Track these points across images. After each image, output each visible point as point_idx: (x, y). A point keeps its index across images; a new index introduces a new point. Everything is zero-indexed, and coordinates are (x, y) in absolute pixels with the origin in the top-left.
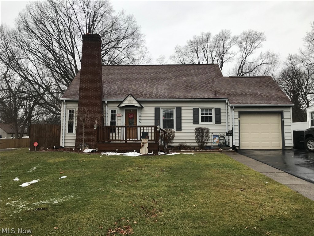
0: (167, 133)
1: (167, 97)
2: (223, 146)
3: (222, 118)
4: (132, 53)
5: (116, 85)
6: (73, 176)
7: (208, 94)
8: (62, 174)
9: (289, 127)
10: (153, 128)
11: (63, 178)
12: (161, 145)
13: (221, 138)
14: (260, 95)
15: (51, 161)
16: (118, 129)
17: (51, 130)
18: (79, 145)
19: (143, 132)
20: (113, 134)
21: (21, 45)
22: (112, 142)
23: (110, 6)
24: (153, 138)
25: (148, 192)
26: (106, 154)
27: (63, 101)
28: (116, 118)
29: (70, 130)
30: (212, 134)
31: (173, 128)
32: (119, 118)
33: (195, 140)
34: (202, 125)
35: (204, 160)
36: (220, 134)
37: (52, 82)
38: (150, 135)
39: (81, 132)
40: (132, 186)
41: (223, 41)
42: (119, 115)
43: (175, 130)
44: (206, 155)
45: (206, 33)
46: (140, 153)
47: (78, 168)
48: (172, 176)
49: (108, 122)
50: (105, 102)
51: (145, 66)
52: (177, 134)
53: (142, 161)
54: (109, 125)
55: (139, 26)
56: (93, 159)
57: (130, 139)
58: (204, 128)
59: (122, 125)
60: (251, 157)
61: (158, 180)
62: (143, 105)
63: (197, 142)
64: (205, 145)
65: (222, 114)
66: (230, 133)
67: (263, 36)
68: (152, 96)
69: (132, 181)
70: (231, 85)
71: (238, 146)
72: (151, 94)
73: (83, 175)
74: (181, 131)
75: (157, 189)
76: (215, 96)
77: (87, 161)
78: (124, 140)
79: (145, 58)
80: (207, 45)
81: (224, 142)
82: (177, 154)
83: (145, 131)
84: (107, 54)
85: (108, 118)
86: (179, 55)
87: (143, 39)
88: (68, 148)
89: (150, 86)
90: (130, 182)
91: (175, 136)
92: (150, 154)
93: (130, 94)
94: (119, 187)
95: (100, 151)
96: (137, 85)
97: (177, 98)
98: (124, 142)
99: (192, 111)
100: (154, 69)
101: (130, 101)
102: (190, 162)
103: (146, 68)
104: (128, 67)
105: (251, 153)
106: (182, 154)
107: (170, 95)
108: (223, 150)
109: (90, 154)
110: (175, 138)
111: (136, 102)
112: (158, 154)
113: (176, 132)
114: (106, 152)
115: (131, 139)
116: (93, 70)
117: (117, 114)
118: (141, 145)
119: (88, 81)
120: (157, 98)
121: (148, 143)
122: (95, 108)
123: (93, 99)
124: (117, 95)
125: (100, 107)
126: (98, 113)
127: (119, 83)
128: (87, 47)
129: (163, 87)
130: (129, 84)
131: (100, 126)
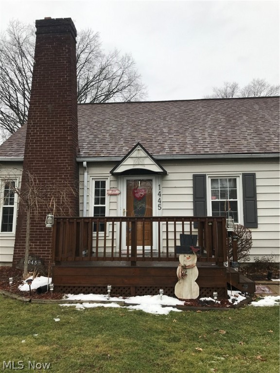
1: (221, 151)
5: (107, 132)
20: (98, 234)
26: (77, 302)
28: (107, 198)
29: (7, 226)
31: (237, 221)
32: (113, 199)
42: (114, 193)
49: (88, 210)
50: (82, 162)
54: (91, 214)
59: (119, 216)
62: (168, 169)
68: (187, 150)
72: (182, 145)
74: (256, 227)
78: (128, 258)
85: (88, 199)
89: (177, 131)
92: (205, 301)
93: (139, 144)
95: (61, 289)
96: (151, 132)
97: (246, 152)
98: (129, 264)
100: (178, 106)
101: (139, 160)
104: (129, 105)
107: (227, 147)
111: (152, 162)
112: (230, 301)
114: (78, 294)
116: (58, 94)
117: (109, 189)
118: (179, 271)
119: (46, 116)
120: (198, 153)
121: (199, 269)
122: (59, 176)
123: (55, 155)
124: (110, 149)
125: (71, 173)
126: (67, 186)
127: (113, 129)
128: (45, 47)
129: (206, 133)
130: (133, 130)
131: (63, 218)
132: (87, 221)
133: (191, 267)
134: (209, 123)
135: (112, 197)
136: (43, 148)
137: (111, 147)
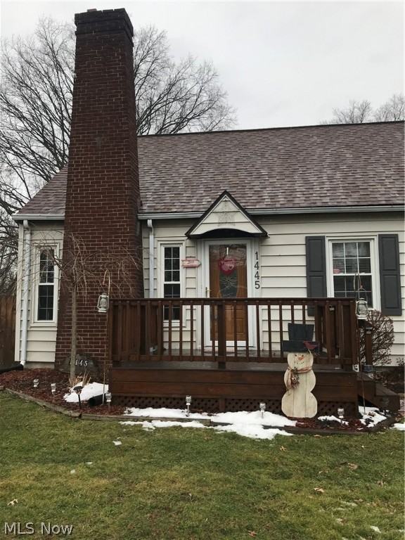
1: (348, 201)
5: (180, 175)
20: (171, 323)
26: (143, 420)
27: (22, 222)
28: (182, 271)
31: (371, 306)
32: (191, 273)
42: (191, 264)
49: (156, 287)
50: (146, 221)
54: (161, 294)
59: (199, 297)
62: (269, 230)
68: (297, 201)
72: (289, 193)
74: (400, 314)
83: (298, 320)
85: (155, 273)
89: (281, 173)
92: (326, 421)
93: (225, 192)
95: (120, 400)
96: (243, 174)
97: (384, 202)
98: (215, 365)
100: (282, 136)
101: (226, 216)
107: (356, 196)
109: (80, 417)
111: (246, 219)
112: (363, 422)
114: (145, 408)
116: (108, 121)
117: (184, 259)
118: (287, 377)
119: (94, 154)
120: (313, 205)
121: (315, 373)
122: (114, 241)
123: (109, 211)
124: (184, 201)
125: (130, 236)
126: (126, 255)
127: (188, 172)
128: (89, 53)
129: (325, 176)
130: (216, 172)
131: (122, 301)
132: (155, 304)
133: (305, 371)
134: (328, 161)
135: (189, 270)
136: (90, 201)
137: (185, 198)
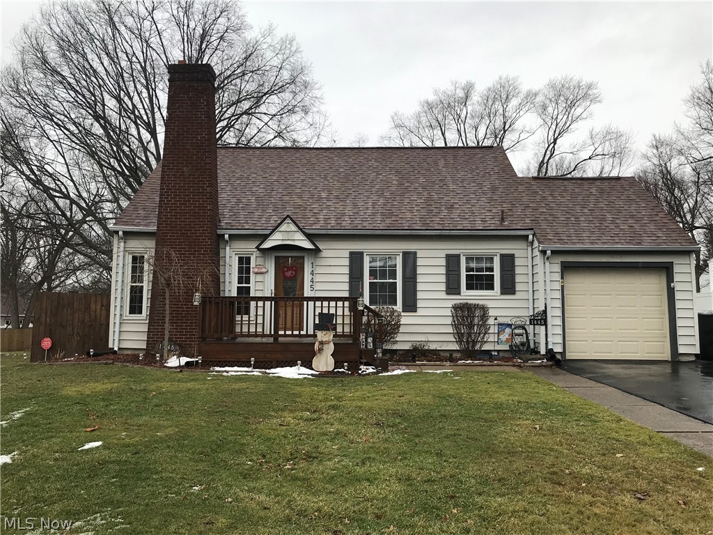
0: (382, 317)
1: (380, 224)
2: (522, 352)
3: (518, 279)
4: (292, 128)
5: (253, 194)
6: (122, 442)
7: (484, 218)
8: (93, 433)
9: (688, 305)
10: (347, 304)
11: (91, 450)
12: (366, 347)
13: (517, 331)
14: (613, 222)
15: (71, 390)
16: (257, 307)
17: (88, 308)
18: (157, 346)
19: (321, 315)
20: (242, 317)
21: (28, 105)
22: (239, 340)
23: (241, 13)
24: (347, 329)
25: (346, 500)
26: (223, 372)
27: (117, 232)
28: (252, 276)
29: (135, 308)
30: (496, 319)
31: (396, 304)
32: (259, 278)
33: (452, 336)
34: (469, 296)
35: (486, 392)
36: (515, 320)
37: (103, 196)
38: (340, 321)
39: (161, 314)
40: (295, 479)
41: (503, 101)
42: (260, 271)
43: (401, 311)
44: (486, 375)
45: (463, 82)
46: (312, 369)
47: (143, 413)
48: (409, 440)
49: (231, 288)
50: (224, 235)
51: (323, 151)
52: (406, 319)
53: (319, 391)
54: (234, 293)
55: (309, 64)
56: (190, 385)
57: (288, 333)
58: (475, 305)
59: (266, 296)
60: (603, 381)
61: (373, 455)
62: (322, 245)
63: (457, 342)
64: (477, 347)
65: (518, 270)
66: (540, 319)
67: (595, 91)
68: (344, 224)
69: (293, 457)
70: (538, 198)
71: (561, 350)
72: (339, 217)
73: (152, 437)
74: (416, 311)
75: (374, 491)
76: (501, 224)
77: (169, 392)
78: (270, 335)
79: (321, 137)
80: (464, 112)
81: (525, 340)
82: (407, 371)
83: (325, 311)
84: (232, 129)
85: (230, 278)
86: (401, 133)
87: (317, 93)
88: (127, 355)
89: (337, 197)
90: (288, 460)
91: (400, 324)
92: (339, 372)
93: (288, 216)
94: (257, 479)
95: (207, 364)
96: (306, 196)
97: (407, 228)
98: (271, 340)
99: (443, 262)
100: (346, 158)
101: (289, 235)
102: (450, 396)
103: (327, 153)
105: (598, 370)
106: (421, 373)
107: (388, 221)
108: (524, 362)
109: (181, 371)
110: (402, 329)
111: (303, 237)
112: (360, 372)
113: (403, 314)
114: (224, 367)
115: (290, 333)
116: (195, 155)
117: (254, 266)
118: (316, 347)
119: (182, 181)
120: (355, 228)
121: (334, 344)
122: (197, 251)
123: (193, 227)
124: (256, 219)
125: (211, 248)
126: (206, 263)
127: (260, 190)
128: (180, 97)
129: (370, 201)
130: (285, 193)
131: (209, 297)
132: (232, 300)
133: (328, 342)
134: (377, 187)
135: (258, 276)
136: (178, 218)
137: (257, 216)
